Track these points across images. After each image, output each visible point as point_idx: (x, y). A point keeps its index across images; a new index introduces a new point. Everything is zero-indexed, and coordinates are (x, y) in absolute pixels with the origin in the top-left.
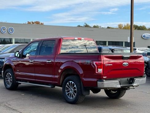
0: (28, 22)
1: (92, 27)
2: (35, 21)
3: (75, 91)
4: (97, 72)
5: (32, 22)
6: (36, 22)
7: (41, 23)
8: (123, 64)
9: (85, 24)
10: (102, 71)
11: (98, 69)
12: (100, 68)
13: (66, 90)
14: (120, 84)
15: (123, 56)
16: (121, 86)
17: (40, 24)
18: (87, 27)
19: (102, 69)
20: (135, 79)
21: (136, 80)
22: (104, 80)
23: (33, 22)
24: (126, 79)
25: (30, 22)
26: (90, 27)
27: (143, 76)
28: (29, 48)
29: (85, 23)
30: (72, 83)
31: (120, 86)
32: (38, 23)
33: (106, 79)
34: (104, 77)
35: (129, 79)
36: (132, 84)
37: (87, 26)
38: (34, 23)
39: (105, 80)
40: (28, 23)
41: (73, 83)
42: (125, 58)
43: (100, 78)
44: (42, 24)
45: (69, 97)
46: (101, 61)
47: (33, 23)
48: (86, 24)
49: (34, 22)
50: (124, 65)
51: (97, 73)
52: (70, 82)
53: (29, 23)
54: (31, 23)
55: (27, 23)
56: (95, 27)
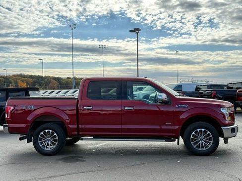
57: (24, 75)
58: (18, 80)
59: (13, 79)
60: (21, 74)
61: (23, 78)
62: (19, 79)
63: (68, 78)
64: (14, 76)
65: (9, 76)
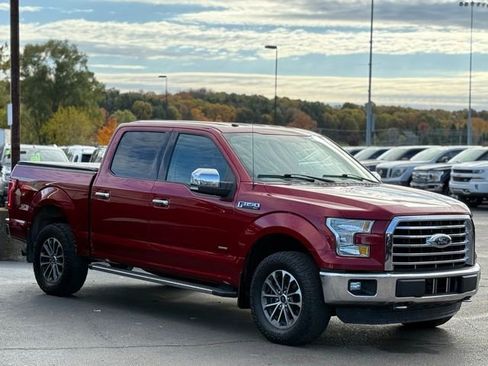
57: (212, 94)
58: (193, 110)
59: (178, 107)
60: (203, 90)
61: (208, 105)
62: (196, 107)
63: (347, 105)
64: (183, 95)
65: (167, 95)
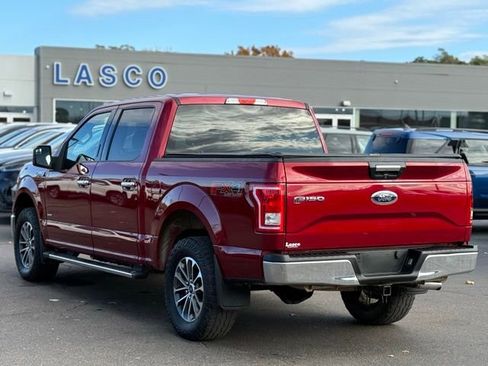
0: (241, 48)
1: (467, 61)
2: (265, 46)
3: (199, 294)
4: (263, 224)
5: (253, 49)
6: (268, 47)
7: (285, 52)
8: (373, 196)
9: (440, 53)
10: (279, 223)
11: (267, 215)
12: (274, 210)
13: (175, 290)
14: (358, 272)
15: (372, 166)
16: (363, 277)
17: (281, 53)
18: (450, 63)
19: (279, 215)
20: (424, 252)
21: (431, 256)
22: (287, 257)
23: (258, 47)
24: (391, 252)
25: (245, 48)
26: (461, 63)
27: (465, 244)
28: (88, 136)
29: (440, 49)
30: (190, 262)
31: (355, 279)
32: (272, 51)
33: (294, 253)
34: (289, 245)
35: (401, 251)
36: (413, 274)
37: (447, 60)
38: (259, 53)
39: (291, 256)
40: (239, 53)
41: (194, 262)
42: (382, 173)
43: (273, 246)
44: (285, 55)
45: (182, 315)
46: (276, 184)
47: (256, 52)
48: (445, 53)
49: (259, 49)
50: (376, 198)
51: (260, 227)
52: (187, 259)
53: (243, 52)
54: (251, 53)
55: (235, 53)
56: (477, 62)
